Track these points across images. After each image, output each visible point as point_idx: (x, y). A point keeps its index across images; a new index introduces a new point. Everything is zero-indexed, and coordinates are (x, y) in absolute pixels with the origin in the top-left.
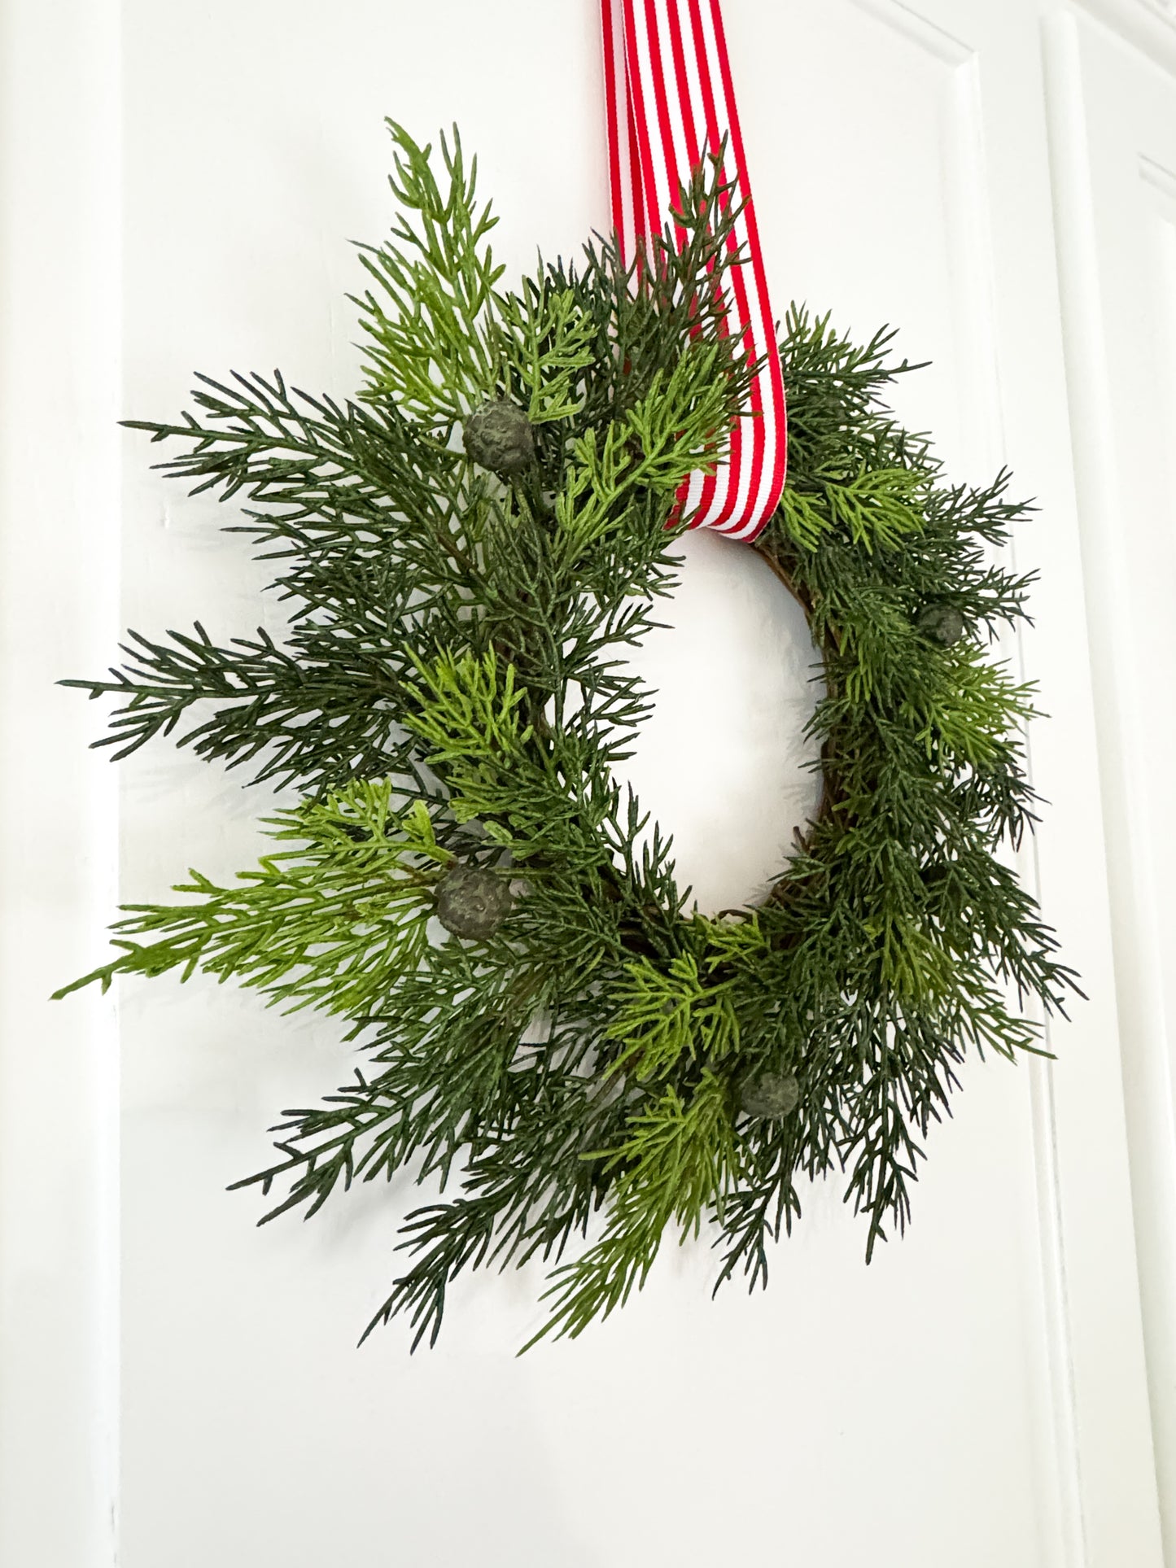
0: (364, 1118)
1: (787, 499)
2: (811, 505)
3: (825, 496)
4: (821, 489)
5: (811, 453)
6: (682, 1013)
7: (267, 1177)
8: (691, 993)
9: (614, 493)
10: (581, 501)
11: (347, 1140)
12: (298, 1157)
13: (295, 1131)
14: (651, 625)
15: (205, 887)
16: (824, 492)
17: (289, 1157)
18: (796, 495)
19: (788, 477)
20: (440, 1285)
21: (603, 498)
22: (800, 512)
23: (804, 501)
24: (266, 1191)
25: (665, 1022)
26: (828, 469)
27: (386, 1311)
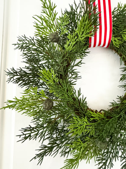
0: (33, 131)
1: (112, 39)
2: (118, 39)
3: (122, 37)
4: (121, 36)
5: (118, 30)
6: (83, 127)
7: (20, 136)
8: (86, 124)
9: (74, 43)
10: (69, 45)
11: (30, 134)
12: (24, 134)
13: (23, 131)
14: (82, 63)
15: (16, 99)
16: (122, 36)
17: (23, 134)
18: (114, 38)
19: (113, 35)
20: (43, 156)
21: (72, 44)
22: (115, 41)
23: (116, 39)
24: (20, 137)
25: (79, 128)
26: (123, 32)
27: (35, 158)
